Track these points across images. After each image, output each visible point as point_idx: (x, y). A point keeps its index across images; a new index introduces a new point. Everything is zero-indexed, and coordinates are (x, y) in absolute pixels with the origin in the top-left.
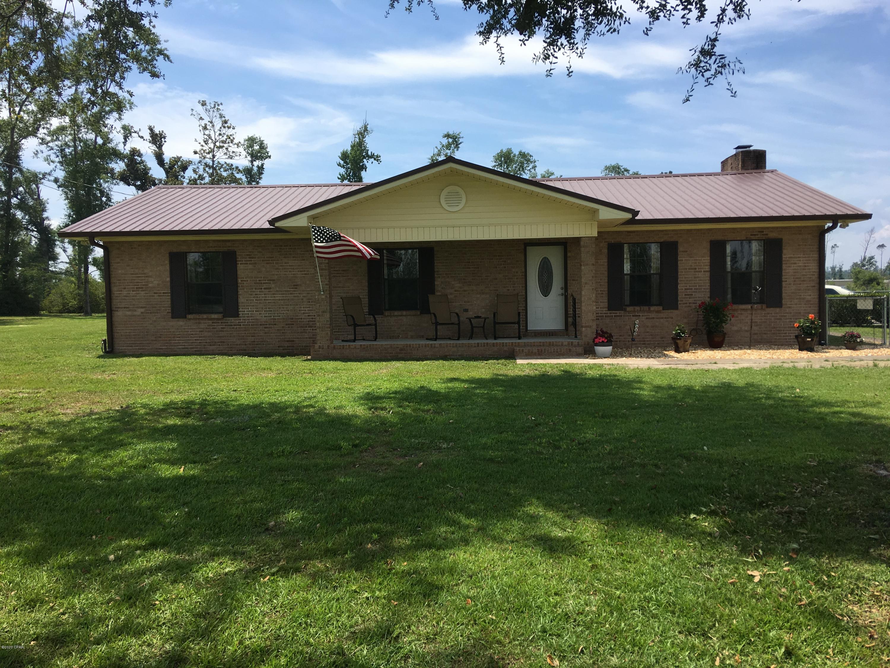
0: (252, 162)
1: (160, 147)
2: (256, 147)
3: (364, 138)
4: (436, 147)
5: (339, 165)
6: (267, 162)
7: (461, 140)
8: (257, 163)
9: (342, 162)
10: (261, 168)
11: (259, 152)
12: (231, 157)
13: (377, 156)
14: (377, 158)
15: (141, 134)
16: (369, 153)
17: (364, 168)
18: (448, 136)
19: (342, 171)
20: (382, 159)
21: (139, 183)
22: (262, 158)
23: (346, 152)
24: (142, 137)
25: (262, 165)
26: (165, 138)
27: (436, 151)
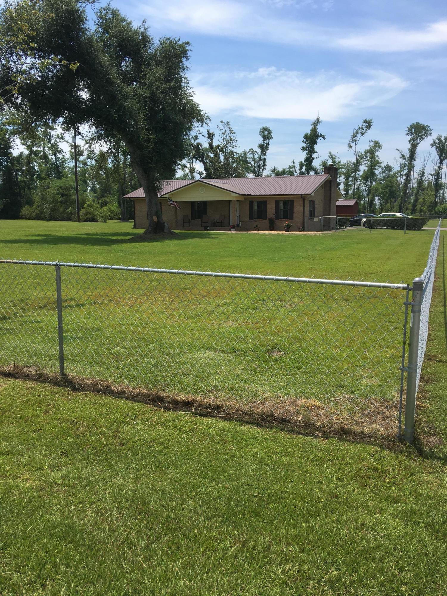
0: (264, 141)
1: (212, 140)
2: (266, 133)
3: (317, 126)
4: (355, 129)
5: (303, 142)
6: (271, 141)
7: (372, 124)
8: (266, 142)
9: (305, 140)
10: (268, 144)
11: (267, 136)
12: (233, 147)
13: (324, 136)
14: (323, 137)
15: (203, 134)
16: (319, 134)
17: (316, 143)
18: (365, 122)
19: (304, 145)
20: (326, 137)
21: (200, 159)
22: (268, 139)
23: (307, 134)
24: (204, 136)
25: (269, 143)
26: (214, 135)
27: (355, 131)
